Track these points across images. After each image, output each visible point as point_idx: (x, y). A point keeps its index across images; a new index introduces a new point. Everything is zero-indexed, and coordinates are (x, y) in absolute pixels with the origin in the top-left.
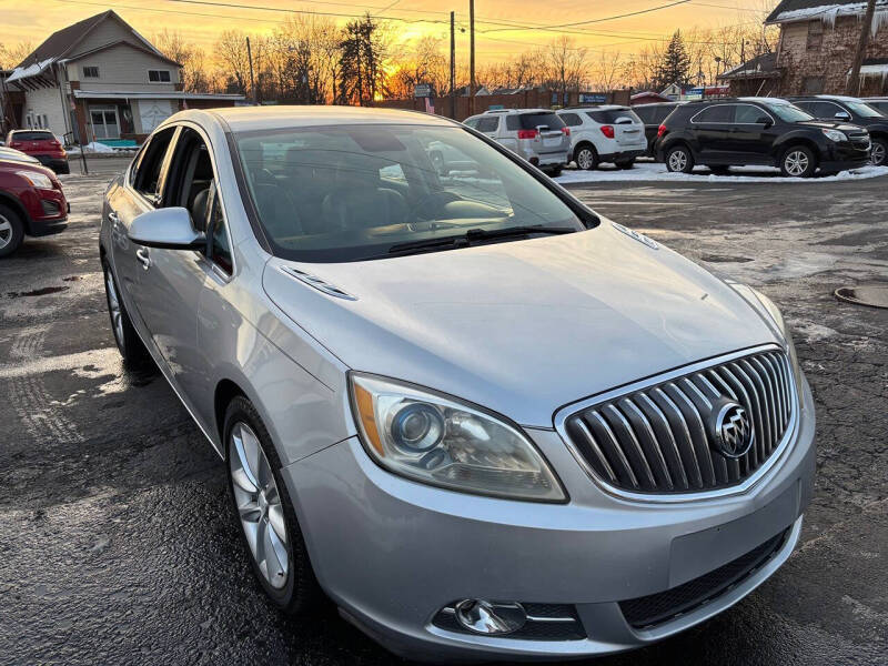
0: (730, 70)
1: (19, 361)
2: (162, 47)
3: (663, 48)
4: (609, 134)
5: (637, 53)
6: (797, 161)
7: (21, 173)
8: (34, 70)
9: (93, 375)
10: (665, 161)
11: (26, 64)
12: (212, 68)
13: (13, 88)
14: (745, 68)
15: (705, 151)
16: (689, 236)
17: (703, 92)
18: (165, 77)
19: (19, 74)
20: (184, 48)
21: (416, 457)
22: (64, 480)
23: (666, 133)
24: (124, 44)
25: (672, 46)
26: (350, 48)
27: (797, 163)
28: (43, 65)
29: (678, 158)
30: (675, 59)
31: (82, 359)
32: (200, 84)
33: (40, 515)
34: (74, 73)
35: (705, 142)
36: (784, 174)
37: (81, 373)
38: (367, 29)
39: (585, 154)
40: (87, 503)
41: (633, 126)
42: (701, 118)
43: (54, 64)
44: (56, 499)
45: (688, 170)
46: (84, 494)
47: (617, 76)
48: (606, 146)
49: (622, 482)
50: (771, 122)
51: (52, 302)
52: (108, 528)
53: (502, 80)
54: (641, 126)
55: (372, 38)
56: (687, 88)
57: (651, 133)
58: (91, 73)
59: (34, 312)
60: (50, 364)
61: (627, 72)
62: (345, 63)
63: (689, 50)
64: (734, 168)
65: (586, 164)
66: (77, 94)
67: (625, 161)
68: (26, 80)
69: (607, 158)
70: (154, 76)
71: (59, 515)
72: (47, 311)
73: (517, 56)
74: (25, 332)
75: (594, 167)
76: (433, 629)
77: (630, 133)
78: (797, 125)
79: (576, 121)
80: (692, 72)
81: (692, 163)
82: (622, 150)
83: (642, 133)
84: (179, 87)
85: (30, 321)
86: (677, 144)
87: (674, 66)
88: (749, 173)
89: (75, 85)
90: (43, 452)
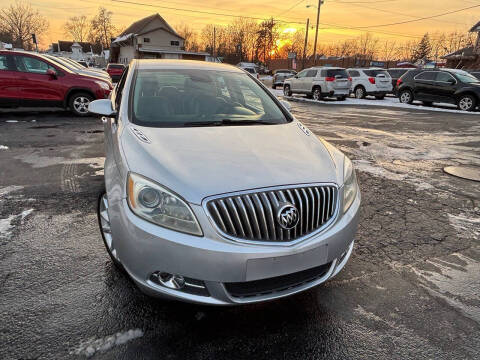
0: (447, 54)
1: (71, 158)
2: (178, 30)
3: (418, 41)
4: (373, 82)
5: (404, 43)
6: (466, 103)
7: (98, 82)
8: (124, 38)
9: (96, 167)
10: (399, 96)
11: (121, 36)
12: (200, 41)
13: (115, 46)
14: (455, 54)
15: (420, 94)
16: (389, 134)
17: (436, 65)
18: (177, 44)
19: (118, 40)
20: (189, 31)
21: (150, 210)
22: (65, 206)
23: (401, 83)
24: (161, 28)
25: (423, 40)
26: (262, 34)
27: (466, 104)
28: (128, 36)
29: (406, 96)
30: (424, 46)
31: (95, 160)
32: (195, 48)
33: (51, 217)
34: (140, 40)
35: (420, 89)
36: (459, 108)
37: (91, 165)
38: (271, 25)
39: (359, 91)
40: (68, 216)
41: (386, 79)
42: (419, 77)
43: (132, 37)
44: (59, 212)
45: (410, 103)
46: (69, 212)
47: (392, 54)
48: (370, 88)
49: (229, 231)
50: (455, 82)
51: (96, 136)
52: (71, 226)
53: (334, 53)
54: (390, 79)
55: (273, 30)
56: (428, 62)
57: (394, 83)
58: (147, 40)
59: (87, 140)
60: (83, 161)
61: (399, 52)
62: (259, 41)
63: (432, 43)
64: (435, 104)
65: (360, 95)
66: (140, 50)
67: (380, 96)
68: (120, 42)
69: (371, 94)
70: (172, 43)
71: (57, 219)
72: (92, 140)
73: (343, 41)
74: (79, 147)
75: (363, 97)
76: (149, 282)
77: (384, 82)
78: (468, 84)
79: (357, 74)
80: (432, 54)
81: (413, 99)
82: (378, 90)
83: (390, 83)
84: (183, 48)
85: (84, 143)
86: (406, 89)
87: (423, 51)
88: (442, 107)
89: (140, 46)
90: (63, 194)
